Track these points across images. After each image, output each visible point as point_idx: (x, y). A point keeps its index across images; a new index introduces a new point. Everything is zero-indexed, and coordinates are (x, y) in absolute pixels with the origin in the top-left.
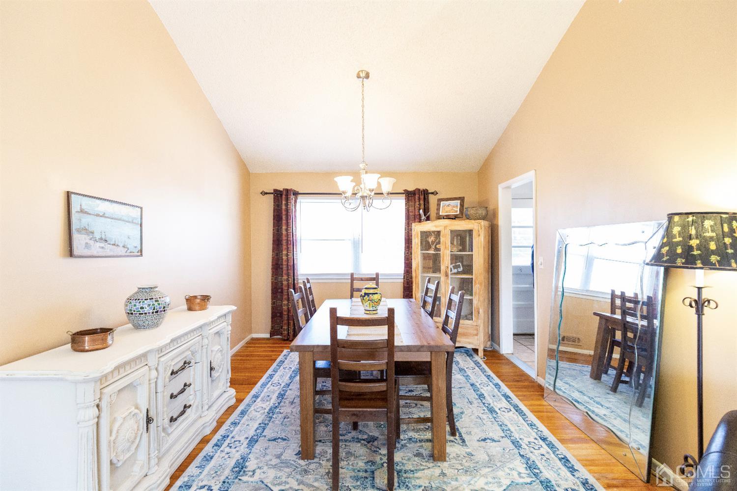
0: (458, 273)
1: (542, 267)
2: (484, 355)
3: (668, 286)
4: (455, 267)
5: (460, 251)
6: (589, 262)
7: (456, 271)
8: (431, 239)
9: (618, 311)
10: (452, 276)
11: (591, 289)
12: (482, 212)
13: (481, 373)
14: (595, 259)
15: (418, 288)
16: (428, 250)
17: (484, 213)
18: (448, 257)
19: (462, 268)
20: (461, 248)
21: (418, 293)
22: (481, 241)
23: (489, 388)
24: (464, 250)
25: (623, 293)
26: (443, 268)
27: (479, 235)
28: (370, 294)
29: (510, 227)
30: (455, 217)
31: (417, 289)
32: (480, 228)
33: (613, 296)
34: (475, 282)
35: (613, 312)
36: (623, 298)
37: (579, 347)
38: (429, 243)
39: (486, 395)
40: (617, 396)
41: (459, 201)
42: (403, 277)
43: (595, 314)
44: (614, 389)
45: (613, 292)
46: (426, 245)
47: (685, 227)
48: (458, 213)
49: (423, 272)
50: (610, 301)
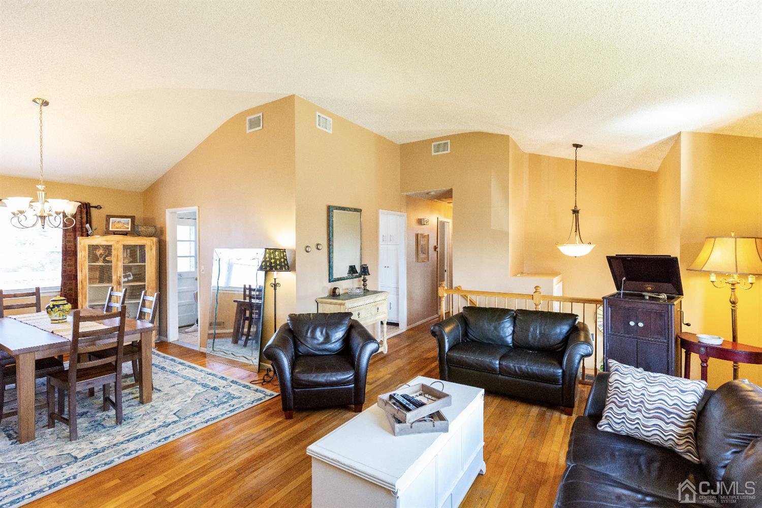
0: (129, 281)
1: (203, 273)
2: (156, 346)
3: (267, 279)
4: (125, 276)
5: (131, 262)
6: (230, 267)
7: (126, 279)
8: (99, 252)
9: (248, 298)
10: (125, 284)
11: (231, 285)
12: (151, 230)
13: (157, 357)
14: (234, 265)
15: (85, 298)
16: (95, 262)
17: (154, 230)
18: (120, 269)
19: (132, 277)
20: (131, 260)
21: (85, 303)
22: (153, 254)
23: (167, 363)
24: (134, 261)
25: (250, 286)
26: (114, 278)
27: (151, 249)
28: (61, 305)
29: (175, 241)
30: (125, 234)
31: (84, 300)
32: (152, 244)
33: (245, 289)
34: (148, 287)
35: (245, 299)
36: (251, 289)
37: (224, 328)
38: (97, 256)
39: (165, 367)
40: (246, 348)
41: (130, 219)
42: (60, 290)
43: (235, 301)
44: (245, 345)
45: (245, 286)
46: (93, 257)
47: (270, 254)
48: (129, 230)
49: (90, 283)
50: (243, 293)
